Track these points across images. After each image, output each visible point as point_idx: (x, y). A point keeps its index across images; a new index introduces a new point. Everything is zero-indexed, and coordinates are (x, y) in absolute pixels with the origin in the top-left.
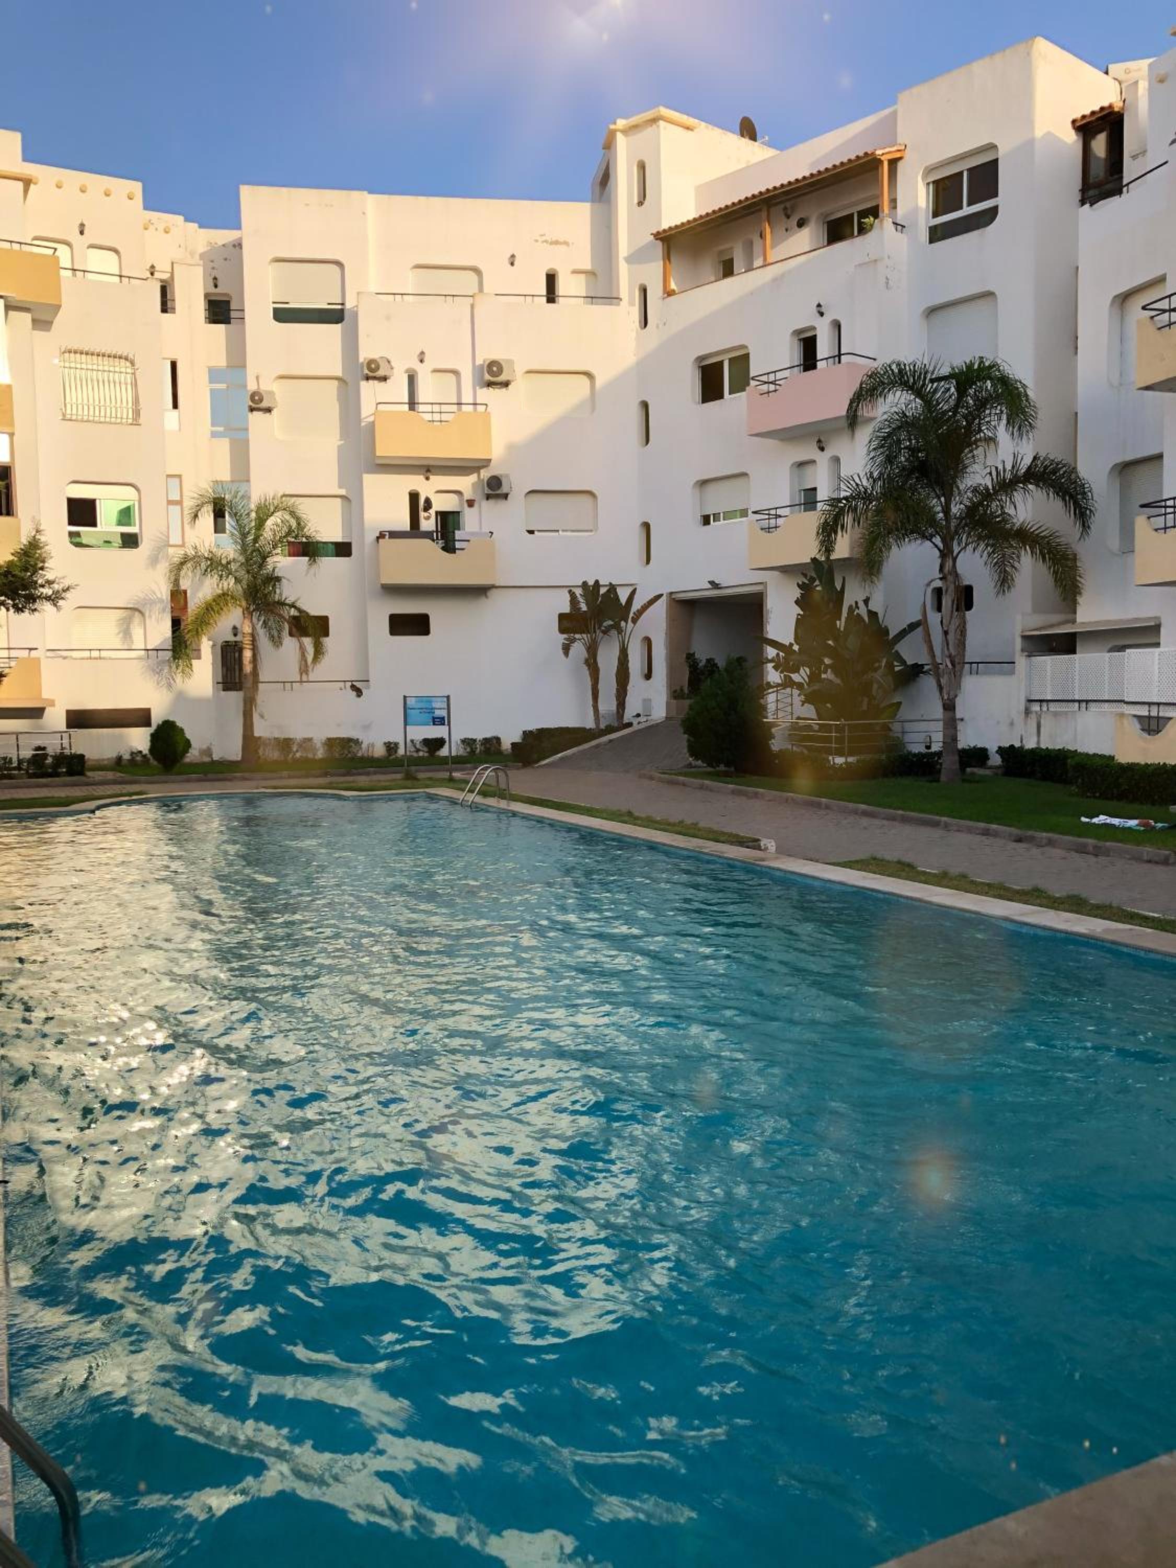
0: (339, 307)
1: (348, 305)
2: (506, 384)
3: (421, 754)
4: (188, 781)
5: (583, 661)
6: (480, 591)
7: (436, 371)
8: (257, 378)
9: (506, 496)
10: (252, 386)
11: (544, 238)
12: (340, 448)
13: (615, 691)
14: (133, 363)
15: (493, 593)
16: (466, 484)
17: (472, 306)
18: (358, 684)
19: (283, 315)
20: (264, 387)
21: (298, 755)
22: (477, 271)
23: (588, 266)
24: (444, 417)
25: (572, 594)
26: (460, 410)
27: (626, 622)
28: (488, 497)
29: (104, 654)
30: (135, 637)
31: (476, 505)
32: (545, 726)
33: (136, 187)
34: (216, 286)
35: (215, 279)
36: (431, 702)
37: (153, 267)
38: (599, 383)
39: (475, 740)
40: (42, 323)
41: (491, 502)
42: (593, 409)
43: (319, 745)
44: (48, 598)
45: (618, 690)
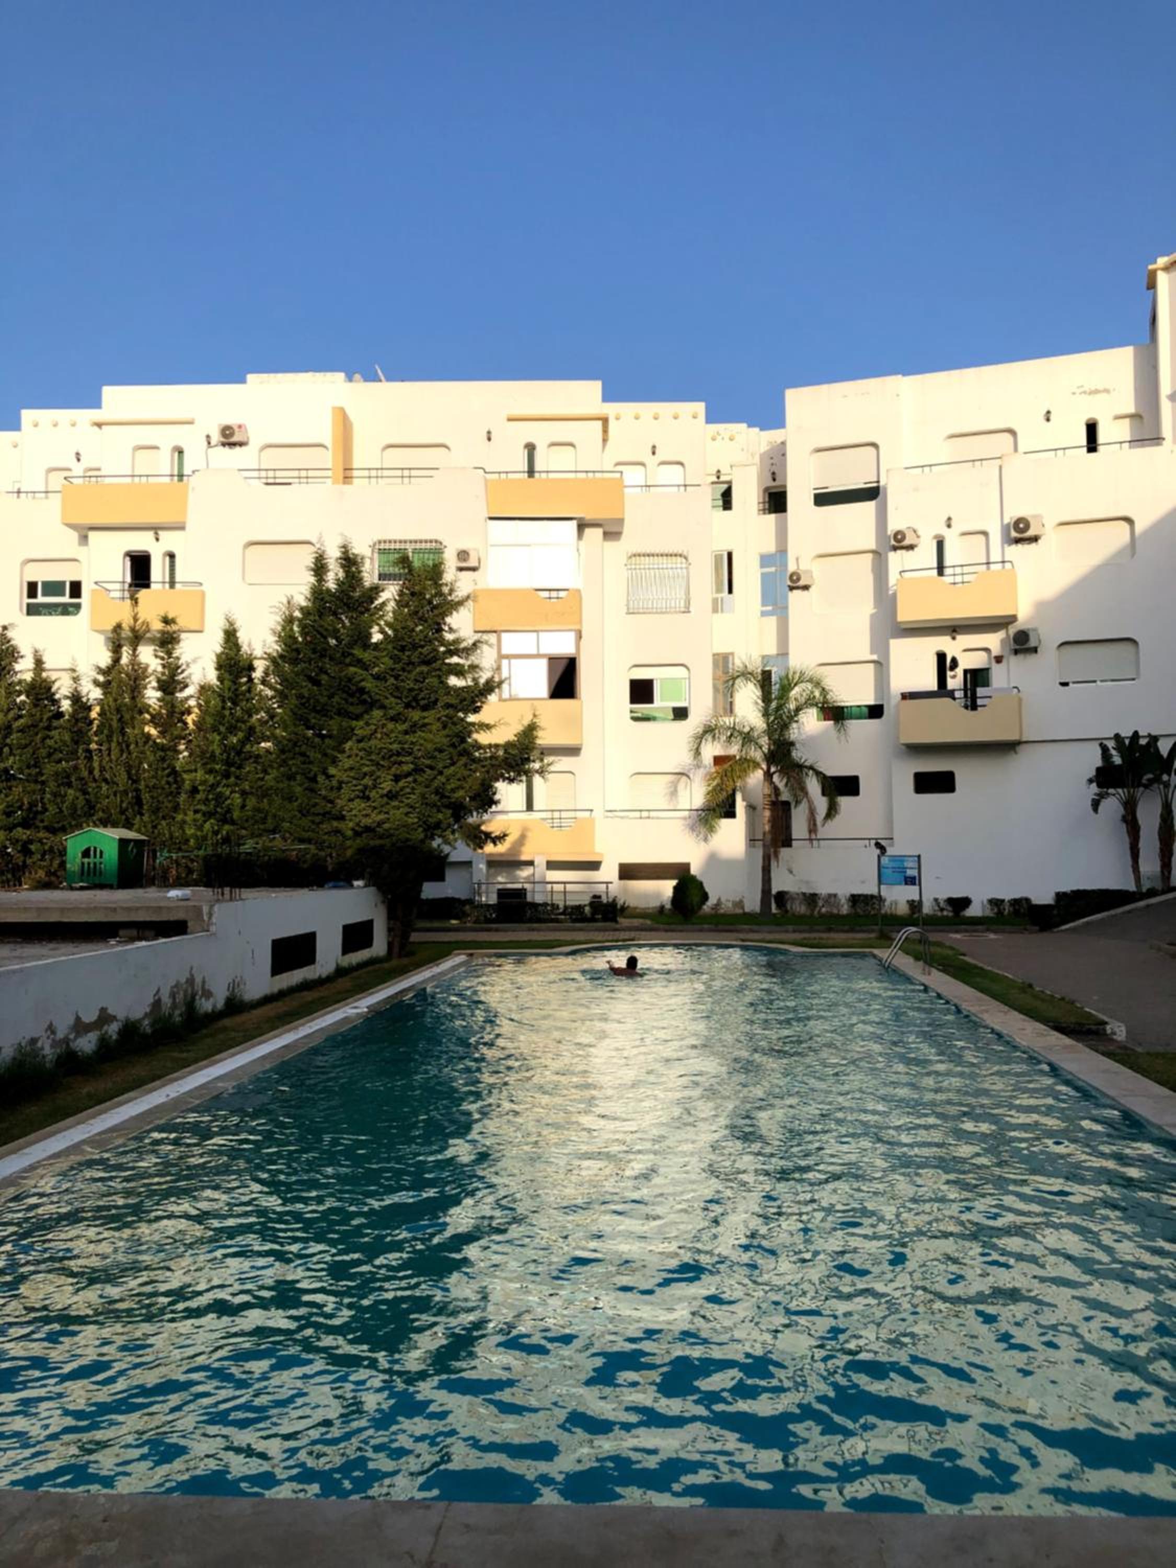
0: (875, 485)
1: (882, 484)
2: (1035, 539)
3: (945, 913)
4: (701, 930)
5: (1120, 817)
6: (1008, 747)
7: (964, 534)
8: (797, 559)
9: (1035, 650)
10: (792, 567)
11: (1082, 390)
12: (872, 616)
13: (1158, 850)
14: (686, 558)
15: (1020, 748)
16: (993, 641)
17: (1001, 467)
18: (883, 843)
19: (823, 499)
20: (803, 566)
21: (824, 910)
22: (1012, 432)
23: (1131, 410)
24: (966, 578)
25: (1105, 749)
26: (988, 568)
27: (1169, 775)
28: (1016, 652)
29: (652, 814)
30: (680, 799)
31: (1004, 661)
32: (1081, 888)
33: (700, 407)
34: (774, 480)
35: (774, 473)
36: (903, 861)
37: (719, 471)
38: (1139, 527)
39: (1003, 901)
40: (612, 533)
41: (1020, 657)
42: (1133, 554)
43: (843, 901)
44: (537, 772)
45: (1162, 850)
